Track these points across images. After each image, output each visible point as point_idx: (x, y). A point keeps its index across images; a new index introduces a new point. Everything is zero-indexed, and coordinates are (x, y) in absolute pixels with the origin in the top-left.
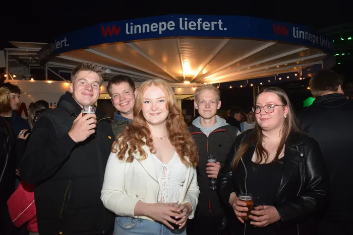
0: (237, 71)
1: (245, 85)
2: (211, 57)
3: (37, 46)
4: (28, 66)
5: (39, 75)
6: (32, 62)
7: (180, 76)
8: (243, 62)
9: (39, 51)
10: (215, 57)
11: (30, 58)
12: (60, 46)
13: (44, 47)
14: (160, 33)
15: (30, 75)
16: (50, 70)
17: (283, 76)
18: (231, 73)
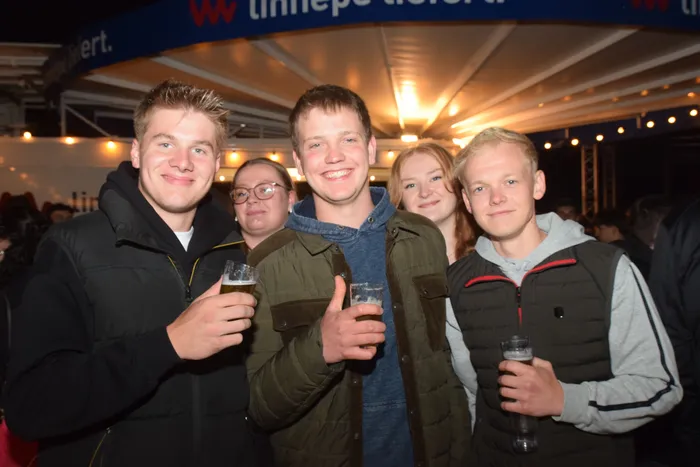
0: (536, 107)
1: (560, 143)
2: (468, 71)
3: (36, 51)
4: (18, 103)
5: (46, 125)
6: (27, 92)
7: (392, 122)
8: (552, 83)
9: (41, 64)
10: (477, 72)
11: (22, 83)
12: (90, 51)
13: (55, 56)
14: (335, 13)
15: (23, 125)
16: (72, 111)
17: (660, 116)
18: (521, 111)
